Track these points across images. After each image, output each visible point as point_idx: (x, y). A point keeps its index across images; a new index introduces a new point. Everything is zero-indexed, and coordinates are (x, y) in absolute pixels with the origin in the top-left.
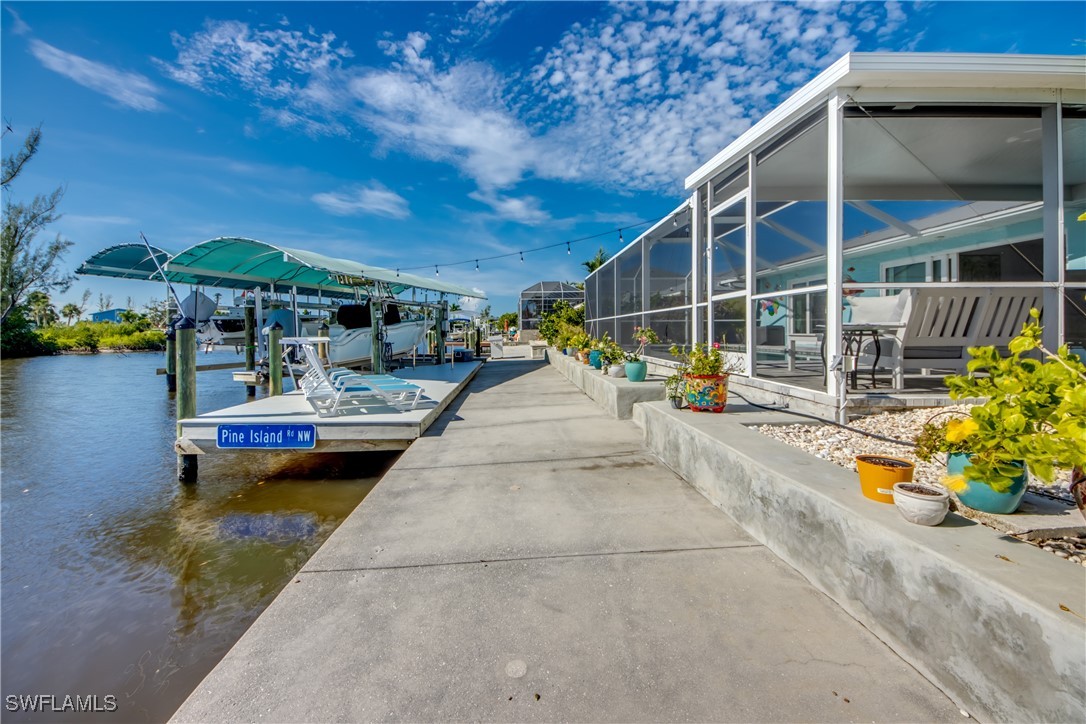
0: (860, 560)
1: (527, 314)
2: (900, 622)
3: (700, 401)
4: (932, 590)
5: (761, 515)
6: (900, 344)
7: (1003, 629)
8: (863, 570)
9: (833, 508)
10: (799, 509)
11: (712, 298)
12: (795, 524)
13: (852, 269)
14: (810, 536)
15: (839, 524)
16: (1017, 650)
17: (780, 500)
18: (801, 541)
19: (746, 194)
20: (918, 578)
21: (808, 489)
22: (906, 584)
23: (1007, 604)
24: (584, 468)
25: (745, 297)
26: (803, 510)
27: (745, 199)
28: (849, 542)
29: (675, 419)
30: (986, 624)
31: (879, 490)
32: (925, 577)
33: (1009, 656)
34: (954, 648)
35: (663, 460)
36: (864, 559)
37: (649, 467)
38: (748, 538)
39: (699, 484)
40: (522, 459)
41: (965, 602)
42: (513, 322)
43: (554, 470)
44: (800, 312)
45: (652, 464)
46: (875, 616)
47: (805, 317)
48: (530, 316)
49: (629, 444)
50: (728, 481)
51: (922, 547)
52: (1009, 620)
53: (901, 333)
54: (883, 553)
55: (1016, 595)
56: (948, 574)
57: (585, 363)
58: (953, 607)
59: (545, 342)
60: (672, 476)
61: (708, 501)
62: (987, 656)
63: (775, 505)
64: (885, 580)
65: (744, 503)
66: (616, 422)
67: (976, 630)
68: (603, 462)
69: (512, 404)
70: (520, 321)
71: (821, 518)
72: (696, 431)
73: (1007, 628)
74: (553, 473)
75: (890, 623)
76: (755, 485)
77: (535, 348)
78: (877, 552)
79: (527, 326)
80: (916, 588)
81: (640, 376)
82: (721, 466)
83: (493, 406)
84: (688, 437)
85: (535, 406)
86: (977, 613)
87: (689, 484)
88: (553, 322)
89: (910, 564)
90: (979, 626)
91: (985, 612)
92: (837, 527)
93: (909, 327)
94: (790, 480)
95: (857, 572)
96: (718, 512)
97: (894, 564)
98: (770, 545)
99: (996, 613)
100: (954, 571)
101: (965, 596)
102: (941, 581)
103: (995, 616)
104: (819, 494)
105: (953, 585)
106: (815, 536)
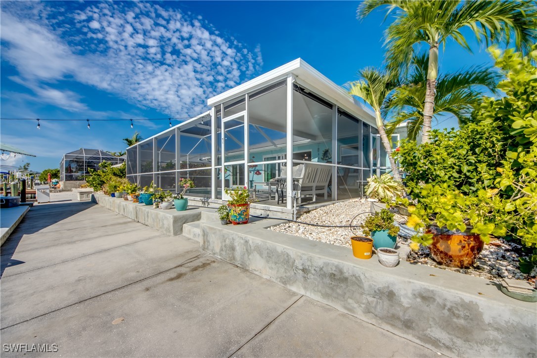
0: (373, 292)
1: (69, 170)
2: (398, 318)
3: (239, 219)
4: (419, 300)
5: (302, 279)
6: (300, 185)
7: (458, 310)
8: (374, 298)
9: (355, 268)
10: (331, 272)
11: (224, 164)
12: (327, 280)
13: (254, 157)
14: (338, 286)
15: (359, 277)
16: (466, 318)
17: (318, 269)
18: (332, 289)
19: (245, 113)
20: (410, 295)
21: (337, 260)
22: (402, 299)
23: (461, 299)
24: (172, 279)
25: (244, 164)
26: (333, 272)
27: (244, 116)
28: (366, 285)
29: (230, 231)
30: (449, 310)
31: (365, 254)
32: (414, 295)
33: (462, 322)
34: (430, 324)
35: (219, 257)
36: (375, 292)
37: (213, 264)
38: (294, 294)
39: (251, 267)
40: (111, 288)
41: (438, 302)
42: (55, 175)
43: (147, 289)
44: (235, 173)
45: (214, 262)
46: (381, 318)
47: (237, 176)
48: (71, 171)
49: (192, 251)
50: (276, 263)
51: (411, 280)
52: (462, 306)
53: (301, 181)
54: (388, 287)
55: (464, 294)
56: (429, 291)
57: (134, 202)
58: (431, 306)
59: (92, 189)
60: (231, 266)
61: (261, 278)
62: (449, 324)
63: (313, 272)
64: (389, 300)
65: (288, 274)
66: (173, 238)
67: (444, 314)
68: (183, 270)
69: (76, 238)
70: (63, 174)
71: (346, 275)
72: (250, 238)
73: (461, 309)
74: (148, 292)
75: (391, 321)
76: (298, 263)
77: (82, 193)
78: (384, 288)
79: (69, 178)
80: (409, 301)
81: (184, 207)
82: (270, 255)
83: (56, 243)
84: (242, 241)
85: (100, 237)
86: (445, 305)
87: (244, 269)
88: (99, 175)
89: (405, 289)
90: (446, 312)
91: (449, 305)
92: (358, 278)
93: (303, 179)
94: (324, 257)
95: (370, 299)
96: (269, 282)
97: (395, 291)
98: (308, 294)
99: (456, 304)
100: (431, 289)
101: (438, 299)
102: (424, 295)
103: (455, 305)
104: (344, 262)
105: (431, 295)
106: (342, 285)
